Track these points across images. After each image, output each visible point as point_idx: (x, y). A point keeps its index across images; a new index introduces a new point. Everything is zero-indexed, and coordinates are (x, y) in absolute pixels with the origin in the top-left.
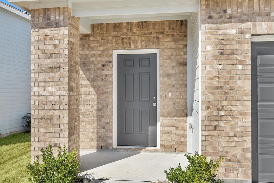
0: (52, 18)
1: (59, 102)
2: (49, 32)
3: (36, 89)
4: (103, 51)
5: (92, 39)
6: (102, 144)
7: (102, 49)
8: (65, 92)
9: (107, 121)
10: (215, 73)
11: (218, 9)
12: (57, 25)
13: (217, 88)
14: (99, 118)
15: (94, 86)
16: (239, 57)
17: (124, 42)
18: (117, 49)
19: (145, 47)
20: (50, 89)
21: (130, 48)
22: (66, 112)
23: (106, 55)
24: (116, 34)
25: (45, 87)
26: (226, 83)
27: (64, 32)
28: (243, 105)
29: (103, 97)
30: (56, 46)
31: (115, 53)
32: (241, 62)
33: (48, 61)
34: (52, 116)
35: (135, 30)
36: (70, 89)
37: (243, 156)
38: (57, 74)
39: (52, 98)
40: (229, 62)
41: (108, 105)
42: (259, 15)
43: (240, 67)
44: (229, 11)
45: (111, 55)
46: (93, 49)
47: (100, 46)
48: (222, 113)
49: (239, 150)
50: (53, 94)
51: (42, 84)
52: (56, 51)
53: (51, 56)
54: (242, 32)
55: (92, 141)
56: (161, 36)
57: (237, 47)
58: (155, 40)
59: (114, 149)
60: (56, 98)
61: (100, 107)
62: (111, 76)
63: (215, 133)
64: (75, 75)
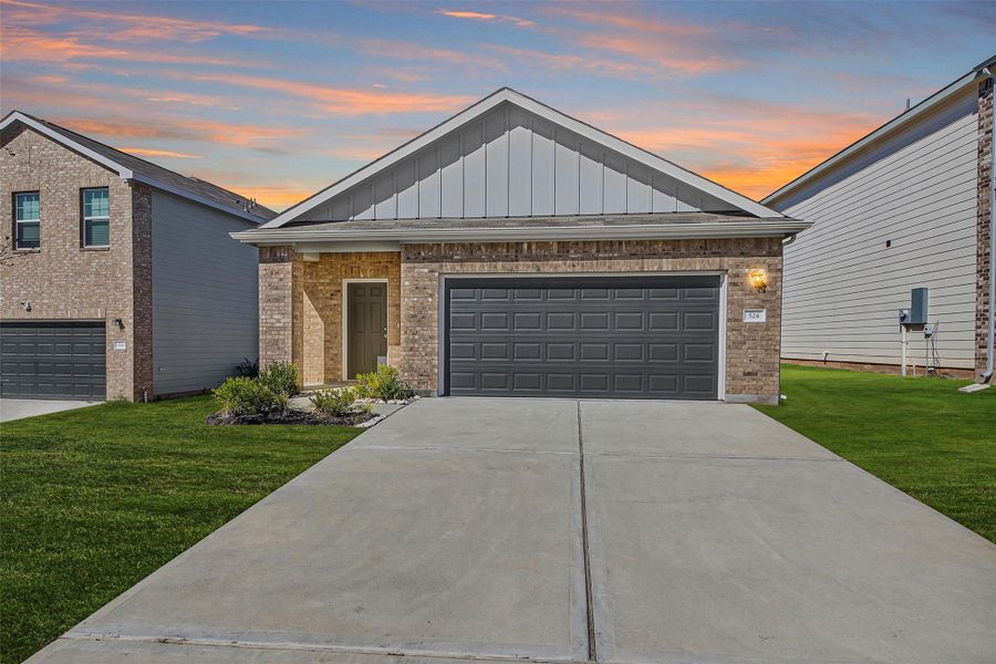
0: (278, 255)
1: (285, 328)
2: (274, 266)
3: (263, 317)
4: (332, 280)
5: (320, 266)
6: (331, 377)
7: (330, 277)
8: (290, 320)
9: (336, 352)
10: (411, 304)
11: (415, 252)
12: (282, 260)
13: (413, 316)
14: (327, 349)
15: (322, 317)
16: (430, 291)
17: (352, 272)
18: (346, 277)
19: (375, 277)
20: (276, 317)
21: (359, 277)
22: (290, 337)
23: (335, 284)
24: (344, 262)
25: (272, 315)
26: (420, 312)
27: (289, 266)
28: (432, 330)
29: (332, 327)
30: (281, 280)
31: (345, 282)
32: (431, 296)
33: (274, 292)
34: (277, 341)
35: (364, 259)
36: (294, 317)
37: (432, 371)
38: (282, 304)
39: (278, 325)
40: (422, 295)
41: (337, 335)
42: (445, 257)
43: (430, 300)
44: (423, 254)
45: (340, 284)
46: (321, 278)
47: (329, 274)
48: (417, 337)
49: (428, 366)
50: (278, 321)
51: (269, 313)
52: (281, 283)
53: (277, 289)
54: (432, 271)
55: (320, 373)
56: (390, 266)
57: (428, 283)
58: (385, 270)
59: (342, 382)
60: (282, 325)
61: (329, 338)
62: (341, 305)
63: (411, 353)
64: (299, 305)
